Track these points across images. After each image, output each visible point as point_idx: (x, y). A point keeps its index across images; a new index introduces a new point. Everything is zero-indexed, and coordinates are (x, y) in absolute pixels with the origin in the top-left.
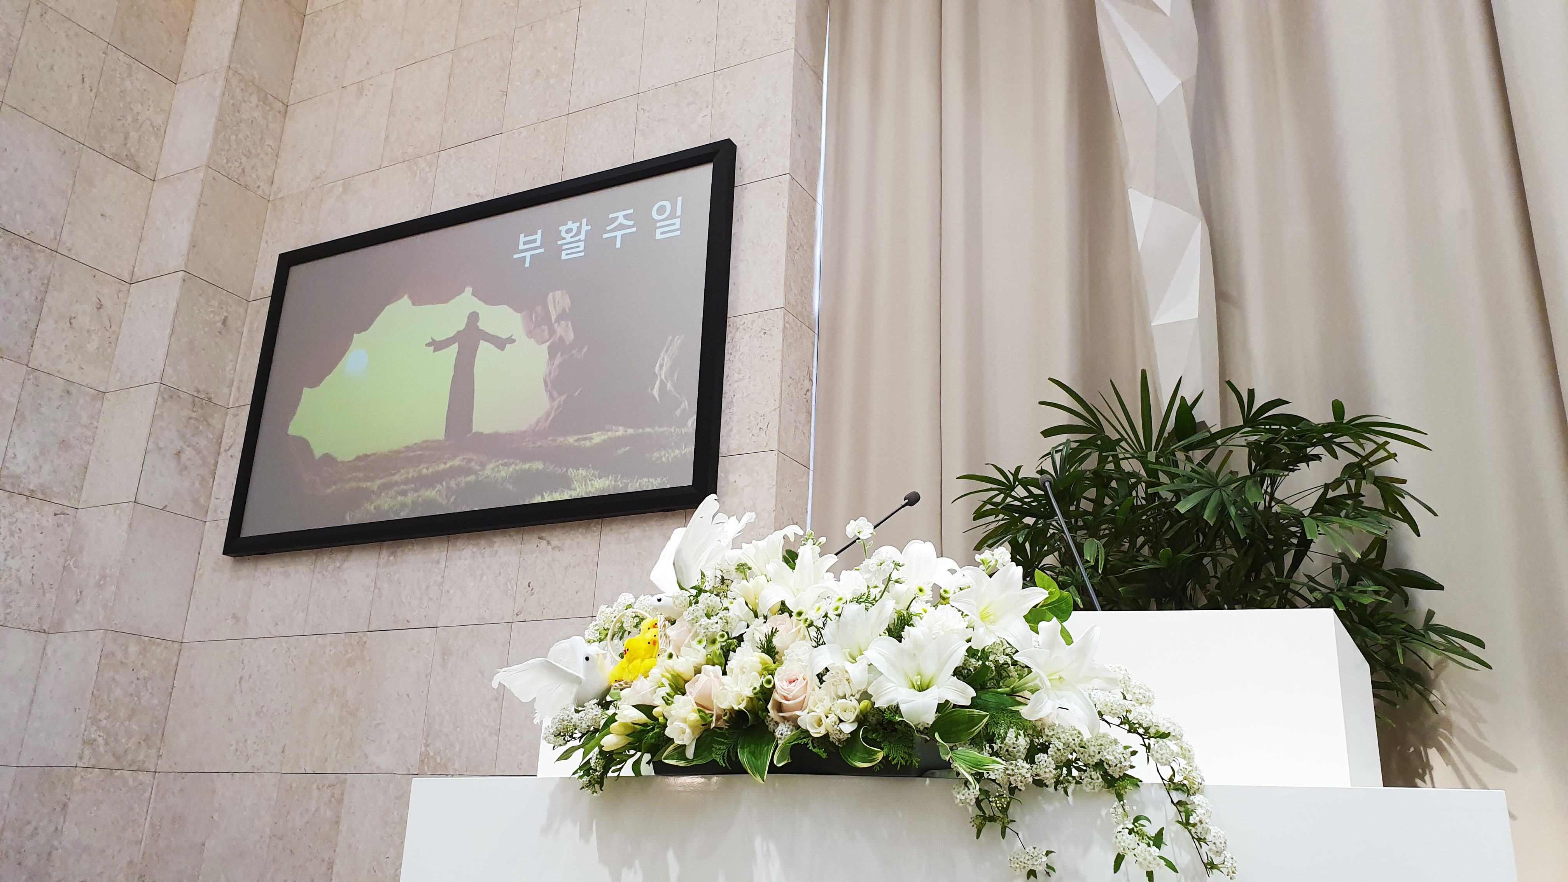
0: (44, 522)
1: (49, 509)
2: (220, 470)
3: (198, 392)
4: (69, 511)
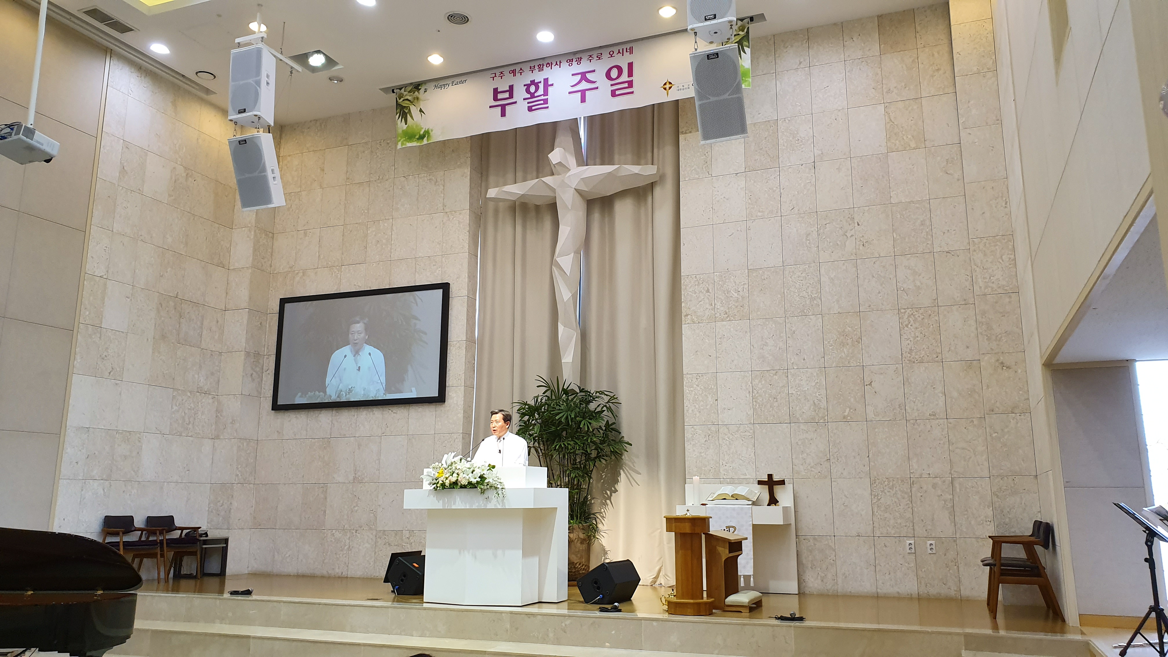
0: (210, 402)
1: (210, 397)
2: (264, 379)
3: (255, 352)
4: (216, 397)
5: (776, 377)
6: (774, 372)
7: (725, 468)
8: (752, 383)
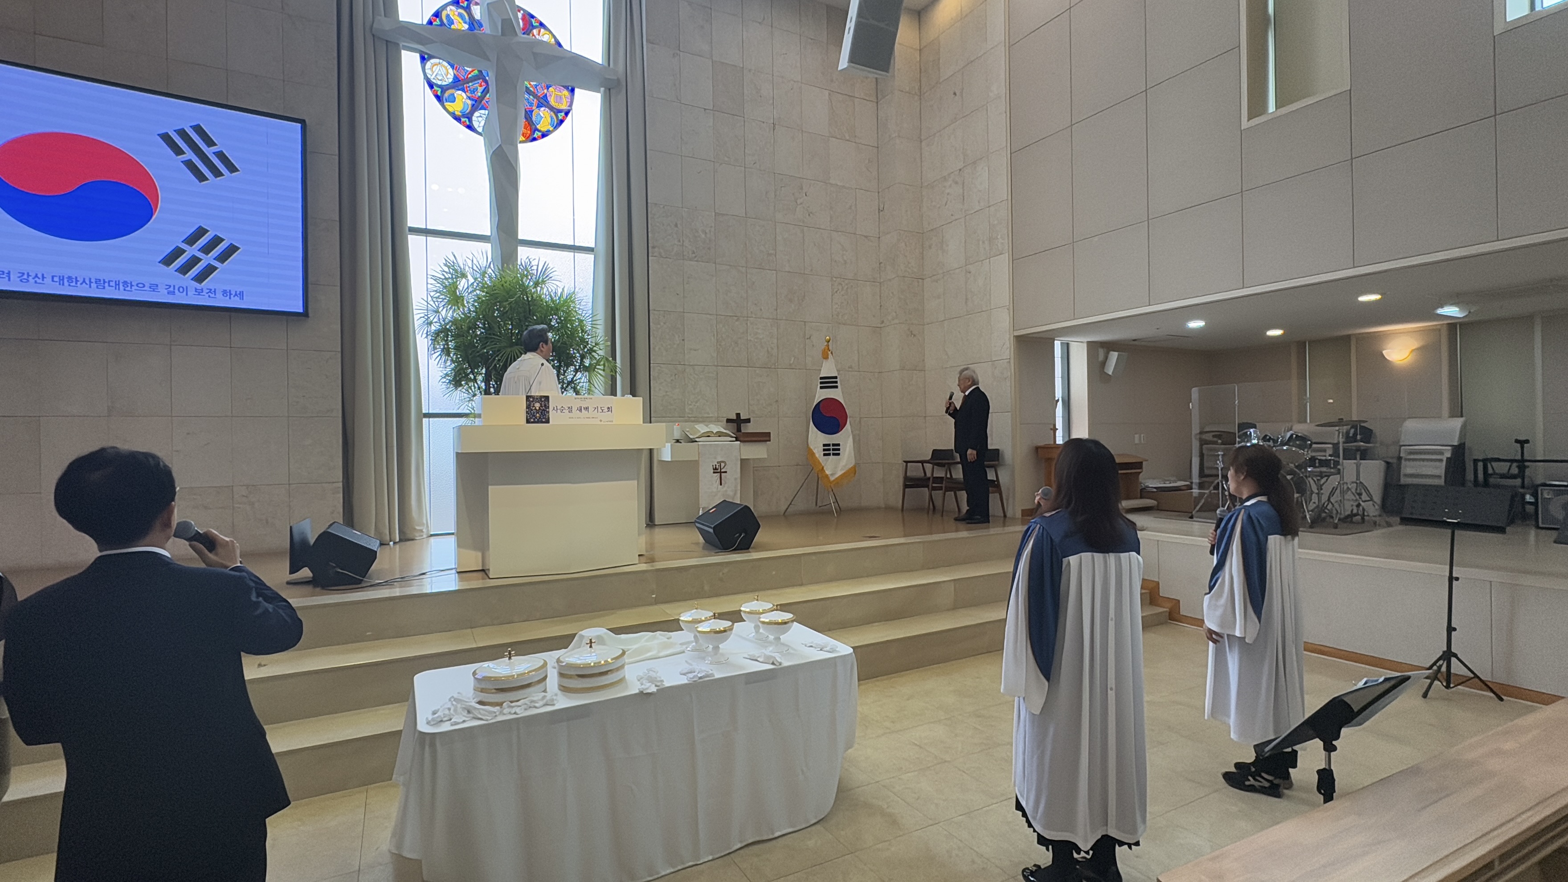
5: (737, 323)
6: (736, 318)
7: (691, 407)
8: (716, 327)
